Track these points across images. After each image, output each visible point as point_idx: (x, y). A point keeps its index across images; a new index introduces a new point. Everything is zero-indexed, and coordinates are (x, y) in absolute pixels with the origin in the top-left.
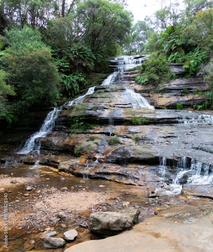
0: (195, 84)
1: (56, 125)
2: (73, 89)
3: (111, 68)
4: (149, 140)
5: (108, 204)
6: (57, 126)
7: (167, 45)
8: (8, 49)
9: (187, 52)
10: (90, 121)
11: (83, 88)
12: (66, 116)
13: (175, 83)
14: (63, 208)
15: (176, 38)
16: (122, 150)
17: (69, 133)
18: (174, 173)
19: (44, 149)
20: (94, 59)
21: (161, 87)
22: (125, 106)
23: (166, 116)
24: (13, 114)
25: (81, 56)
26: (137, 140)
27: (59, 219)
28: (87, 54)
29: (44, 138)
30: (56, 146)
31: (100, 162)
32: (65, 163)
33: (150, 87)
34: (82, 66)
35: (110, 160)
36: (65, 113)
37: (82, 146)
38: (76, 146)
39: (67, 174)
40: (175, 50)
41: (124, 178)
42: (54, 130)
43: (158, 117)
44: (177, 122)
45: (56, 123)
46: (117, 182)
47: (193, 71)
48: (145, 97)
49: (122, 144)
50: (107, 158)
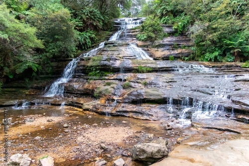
0: (182, 41)
1: (75, 73)
2: (86, 43)
3: (115, 28)
4: (155, 84)
5: (137, 137)
6: (77, 74)
7: (159, 10)
8: (33, 9)
9: (175, 16)
10: (105, 70)
11: (94, 43)
12: (84, 66)
13: (168, 40)
14: (102, 141)
15: (167, 5)
16: (135, 93)
17: (87, 79)
18: (180, 110)
19: (67, 93)
20: (102, 20)
21: (157, 43)
22: (131, 58)
23: (165, 66)
24: (37, 64)
25: (92, 17)
26: (145, 84)
27: (103, 150)
28: (97, 16)
29: (67, 84)
30: (78, 90)
31: (118, 102)
32: (89, 104)
33: (149, 43)
34: (93, 25)
35: (127, 101)
36: (83, 63)
37: (101, 90)
38: (96, 90)
39: (91, 113)
40: (166, 15)
41: (140, 115)
42: (74, 77)
43: (159, 66)
44: (173, 70)
45: (75, 71)
46: (135, 118)
47: (180, 31)
48: (145, 50)
49: (134, 88)
50: (124, 99)
